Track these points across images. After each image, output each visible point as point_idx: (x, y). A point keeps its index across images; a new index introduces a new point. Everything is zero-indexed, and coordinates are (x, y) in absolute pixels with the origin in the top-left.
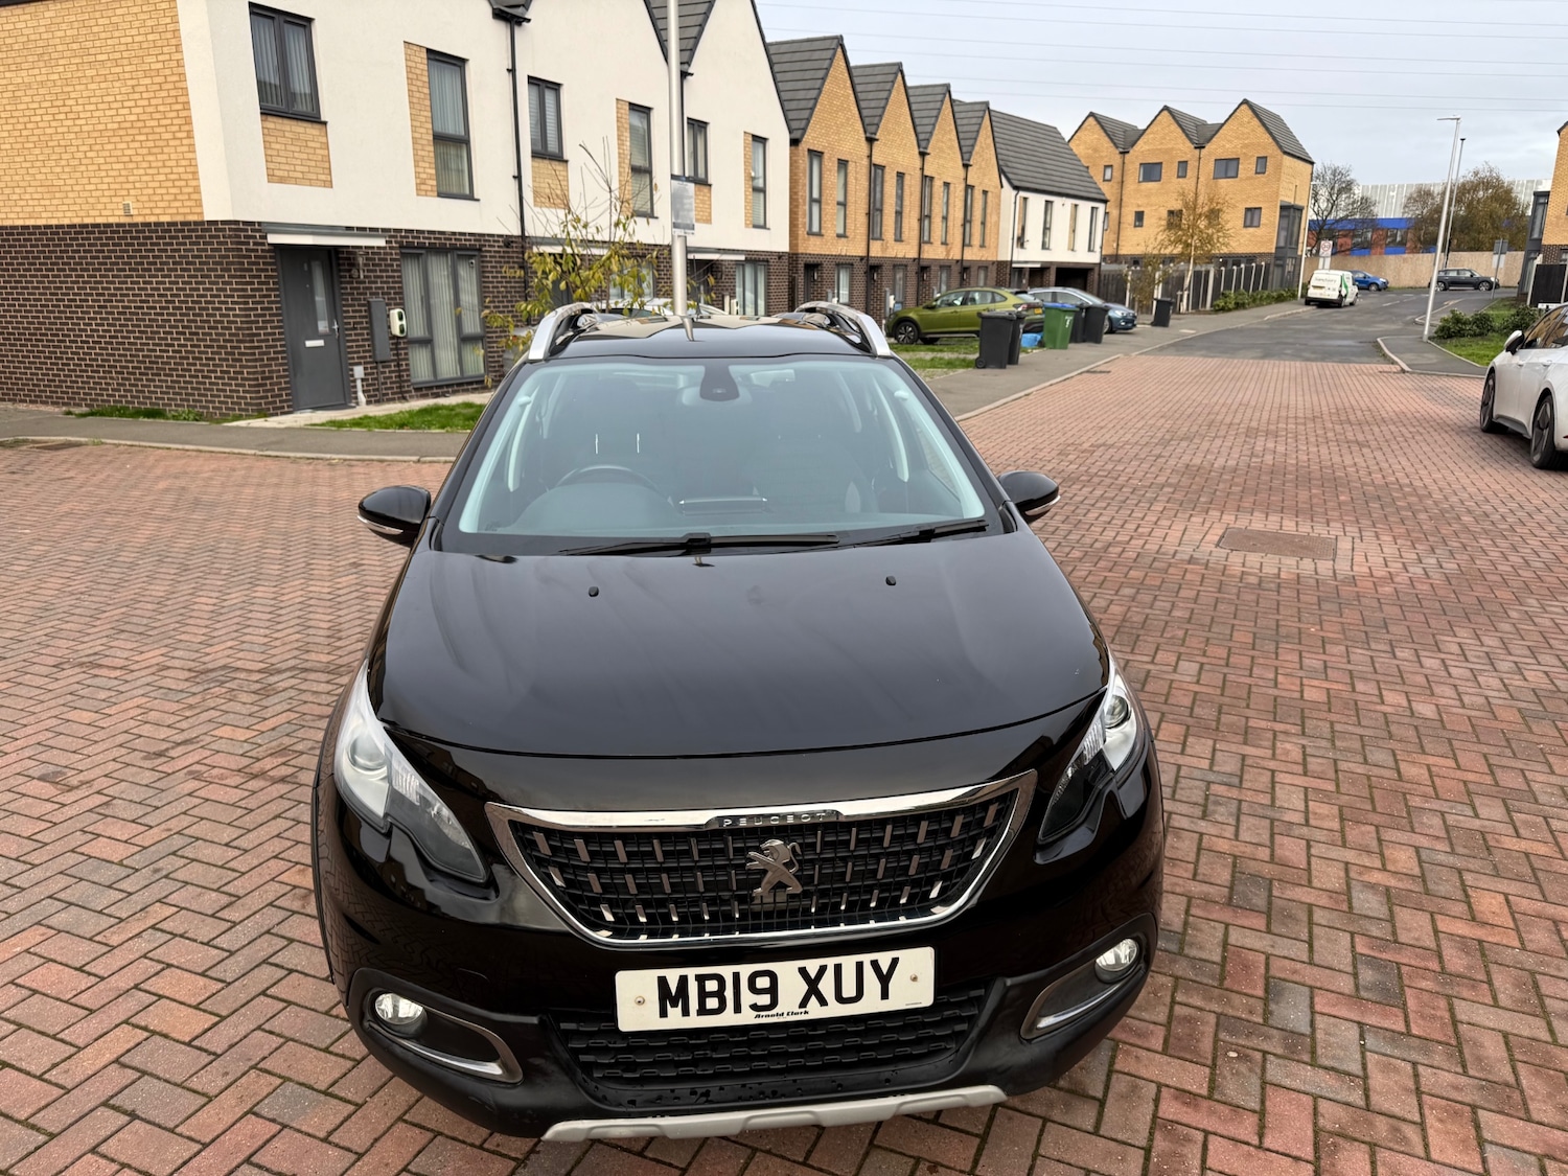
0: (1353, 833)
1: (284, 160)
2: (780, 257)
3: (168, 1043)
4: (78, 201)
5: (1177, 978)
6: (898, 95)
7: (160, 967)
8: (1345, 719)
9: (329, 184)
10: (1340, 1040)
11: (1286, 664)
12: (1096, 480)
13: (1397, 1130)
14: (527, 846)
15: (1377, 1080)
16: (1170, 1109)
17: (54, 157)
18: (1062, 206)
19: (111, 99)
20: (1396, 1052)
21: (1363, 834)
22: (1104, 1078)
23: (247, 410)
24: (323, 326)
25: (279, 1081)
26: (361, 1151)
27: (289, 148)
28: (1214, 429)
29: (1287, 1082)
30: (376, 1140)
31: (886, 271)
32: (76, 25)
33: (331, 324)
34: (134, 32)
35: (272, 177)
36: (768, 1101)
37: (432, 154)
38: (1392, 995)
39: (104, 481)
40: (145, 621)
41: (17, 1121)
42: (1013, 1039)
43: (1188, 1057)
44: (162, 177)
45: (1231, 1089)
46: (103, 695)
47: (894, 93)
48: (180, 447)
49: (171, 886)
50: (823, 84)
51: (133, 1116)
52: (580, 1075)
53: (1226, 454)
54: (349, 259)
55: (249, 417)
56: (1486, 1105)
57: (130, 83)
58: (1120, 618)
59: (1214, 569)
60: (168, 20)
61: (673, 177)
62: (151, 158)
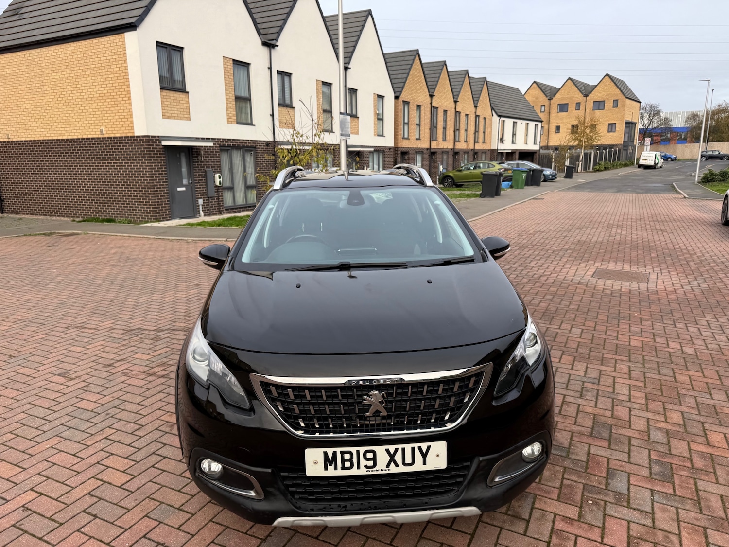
0: (652, 405)
1: (170, 109)
2: (390, 149)
3: (111, 487)
4: (81, 128)
5: (565, 468)
6: (444, 75)
7: (108, 454)
8: (650, 354)
9: (189, 119)
10: (642, 497)
11: (623, 330)
12: (536, 247)
13: (668, 537)
14: (268, 392)
15: (659, 515)
16: (560, 525)
17: (71, 109)
18: (521, 124)
19: (96, 84)
20: (669, 503)
21: (656, 406)
22: (529, 511)
23: (151, 219)
24: (185, 182)
25: (159, 503)
26: (194, 533)
27: (172, 103)
28: (592, 224)
29: (616, 515)
30: (200, 529)
31: (439, 155)
32: (82, 53)
33: (189, 181)
34: (107, 55)
35: (164, 116)
36: (372, 511)
37: (234, 105)
38: (668, 478)
39: (88, 250)
40: (105, 309)
41: (47, 518)
42: (484, 486)
43: (569, 502)
44: (117, 117)
45: (589, 517)
46: (86, 340)
47: (442, 74)
48: (121, 235)
49: (113, 421)
50: (410, 71)
51: (96, 517)
52: (289, 497)
53: (598, 235)
54: (197, 152)
55: (151, 222)
56: (711, 527)
57: (105, 77)
58: (545, 309)
59: (590, 287)
60: (121, 50)
61: (341, 113)
62: (113, 109)
